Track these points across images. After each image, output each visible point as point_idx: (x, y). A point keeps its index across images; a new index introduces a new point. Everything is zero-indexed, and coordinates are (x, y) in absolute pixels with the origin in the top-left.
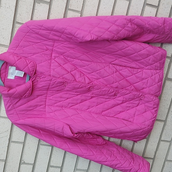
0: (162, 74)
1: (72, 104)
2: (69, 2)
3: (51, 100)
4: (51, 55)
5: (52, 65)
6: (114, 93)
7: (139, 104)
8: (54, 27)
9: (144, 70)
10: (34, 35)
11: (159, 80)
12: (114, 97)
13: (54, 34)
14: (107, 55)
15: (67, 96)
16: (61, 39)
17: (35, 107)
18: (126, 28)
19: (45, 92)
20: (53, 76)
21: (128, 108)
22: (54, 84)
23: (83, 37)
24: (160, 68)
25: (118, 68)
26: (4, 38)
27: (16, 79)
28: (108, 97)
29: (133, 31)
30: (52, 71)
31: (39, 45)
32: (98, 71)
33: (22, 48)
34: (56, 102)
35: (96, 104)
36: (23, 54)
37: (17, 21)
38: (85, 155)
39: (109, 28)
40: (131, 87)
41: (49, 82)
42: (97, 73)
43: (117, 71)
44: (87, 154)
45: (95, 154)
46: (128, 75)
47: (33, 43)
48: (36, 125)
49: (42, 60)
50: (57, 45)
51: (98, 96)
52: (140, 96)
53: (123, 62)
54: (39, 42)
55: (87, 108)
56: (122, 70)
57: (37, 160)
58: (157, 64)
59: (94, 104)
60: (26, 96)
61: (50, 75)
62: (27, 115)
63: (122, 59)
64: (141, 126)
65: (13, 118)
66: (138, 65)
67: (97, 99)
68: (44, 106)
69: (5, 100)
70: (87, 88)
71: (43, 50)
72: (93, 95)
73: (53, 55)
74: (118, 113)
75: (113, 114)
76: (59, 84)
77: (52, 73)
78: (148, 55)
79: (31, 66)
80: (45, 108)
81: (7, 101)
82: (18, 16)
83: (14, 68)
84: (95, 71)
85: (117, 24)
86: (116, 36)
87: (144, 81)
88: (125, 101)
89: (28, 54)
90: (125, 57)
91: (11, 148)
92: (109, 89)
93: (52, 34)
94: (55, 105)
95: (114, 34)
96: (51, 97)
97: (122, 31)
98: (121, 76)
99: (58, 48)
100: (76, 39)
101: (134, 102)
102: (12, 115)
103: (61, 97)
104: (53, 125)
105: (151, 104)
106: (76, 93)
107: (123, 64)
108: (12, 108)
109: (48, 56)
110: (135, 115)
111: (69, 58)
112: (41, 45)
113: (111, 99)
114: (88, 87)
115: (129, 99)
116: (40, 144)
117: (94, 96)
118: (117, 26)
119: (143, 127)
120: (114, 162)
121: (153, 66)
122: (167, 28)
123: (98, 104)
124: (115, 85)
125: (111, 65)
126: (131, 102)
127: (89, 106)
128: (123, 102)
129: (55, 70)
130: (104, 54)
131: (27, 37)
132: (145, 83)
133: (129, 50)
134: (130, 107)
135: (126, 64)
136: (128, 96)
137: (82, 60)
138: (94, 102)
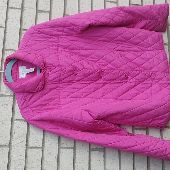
0: (164, 53)
1: (86, 93)
2: (65, 10)
3: (64, 92)
4: (58, 50)
5: (59, 56)
6: (124, 75)
7: (152, 84)
8: (56, 22)
9: (147, 52)
10: (39, 35)
11: (163, 58)
12: (126, 80)
13: (57, 30)
14: (109, 43)
15: (79, 86)
16: (64, 33)
17: (49, 101)
18: (120, 15)
19: (57, 85)
20: (62, 65)
21: (143, 90)
22: (64, 74)
23: (83, 23)
24: (161, 48)
25: (122, 53)
26: (13, 44)
27: (27, 77)
28: (119, 81)
29: (126, 16)
30: (61, 62)
31: (45, 43)
32: (104, 57)
33: (30, 47)
34: (70, 93)
35: (110, 90)
36: (32, 51)
37: (23, 28)
38: (111, 142)
39: (104, 15)
40: (140, 68)
41: (59, 72)
42: (104, 60)
43: (121, 55)
44: (113, 140)
45: (122, 140)
46: (133, 57)
47: (40, 42)
48: (53, 116)
49: (49, 54)
50: (61, 40)
51: (110, 82)
52: (150, 74)
53: (125, 48)
54: (45, 40)
55: (101, 95)
56: (126, 54)
57: (60, 168)
58: (157, 44)
59: (108, 90)
60: (38, 87)
61: (59, 65)
62: (42, 110)
63: (124, 44)
64: (161, 102)
65: (28, 116)
66: (140, 48)
67: (110, 85)
68: (58, 99)
69: (19, 98)
70: (97, 73)
71: (50, 46)
72: (104, 82)
73: (59, 49)
74: (134, 96)
75: (130, 97)
76: (69, 74)
77: (61, 63)
78: (145, 36)
79: (40, 58)
80: (59, 101)
81: (20, 98)
82: (23, 24)
83: (24, 67)
84: (101, 57)
85: (111, 12)
86: (112, 21)
87: (150, 61)
88: (137, 82)
89: (36, 51)
90: (125, 42)
91: (29, 155)
92: (119, 71)
93: (56, 30)
94: (69, 96)
95: (109, 18)
96: (64, 89)
97: (116, 17)
98: (127, 60)
99: (63, 43)
100: (78, 28)
101: (147, 82)
102: (27, 113)
103: (74, 88)
104: (71, 114)
105: (164, 80)
106: (87, 82)
107: (126, 49)
108: (26, 106)
109: (55, 50)
110: (152, 95)
111: (74, 51)
112: (46, 43)
113: (124, 83)
114: (98, 71)
115: (141, 79)
116: (60, 147)
117: (106, 82)
118: (111, 13)
119: (164, 102)
120: (145, 144)
121: (154, 46)
122: (155, 12)
123: (112, 89)
124: (123, 67)
125: (114, 51)
126: (144, 82)
127: (104, 93)
128: (135, 83)
129: (63, 60)
130: (106, 43)
131: (34, 37)
132: (151, 62)
133: (127, 34)
134: (144, 88)
135: (129, 48)
136: (139, 77)
137: (87, 50)
138: (107, 89)
